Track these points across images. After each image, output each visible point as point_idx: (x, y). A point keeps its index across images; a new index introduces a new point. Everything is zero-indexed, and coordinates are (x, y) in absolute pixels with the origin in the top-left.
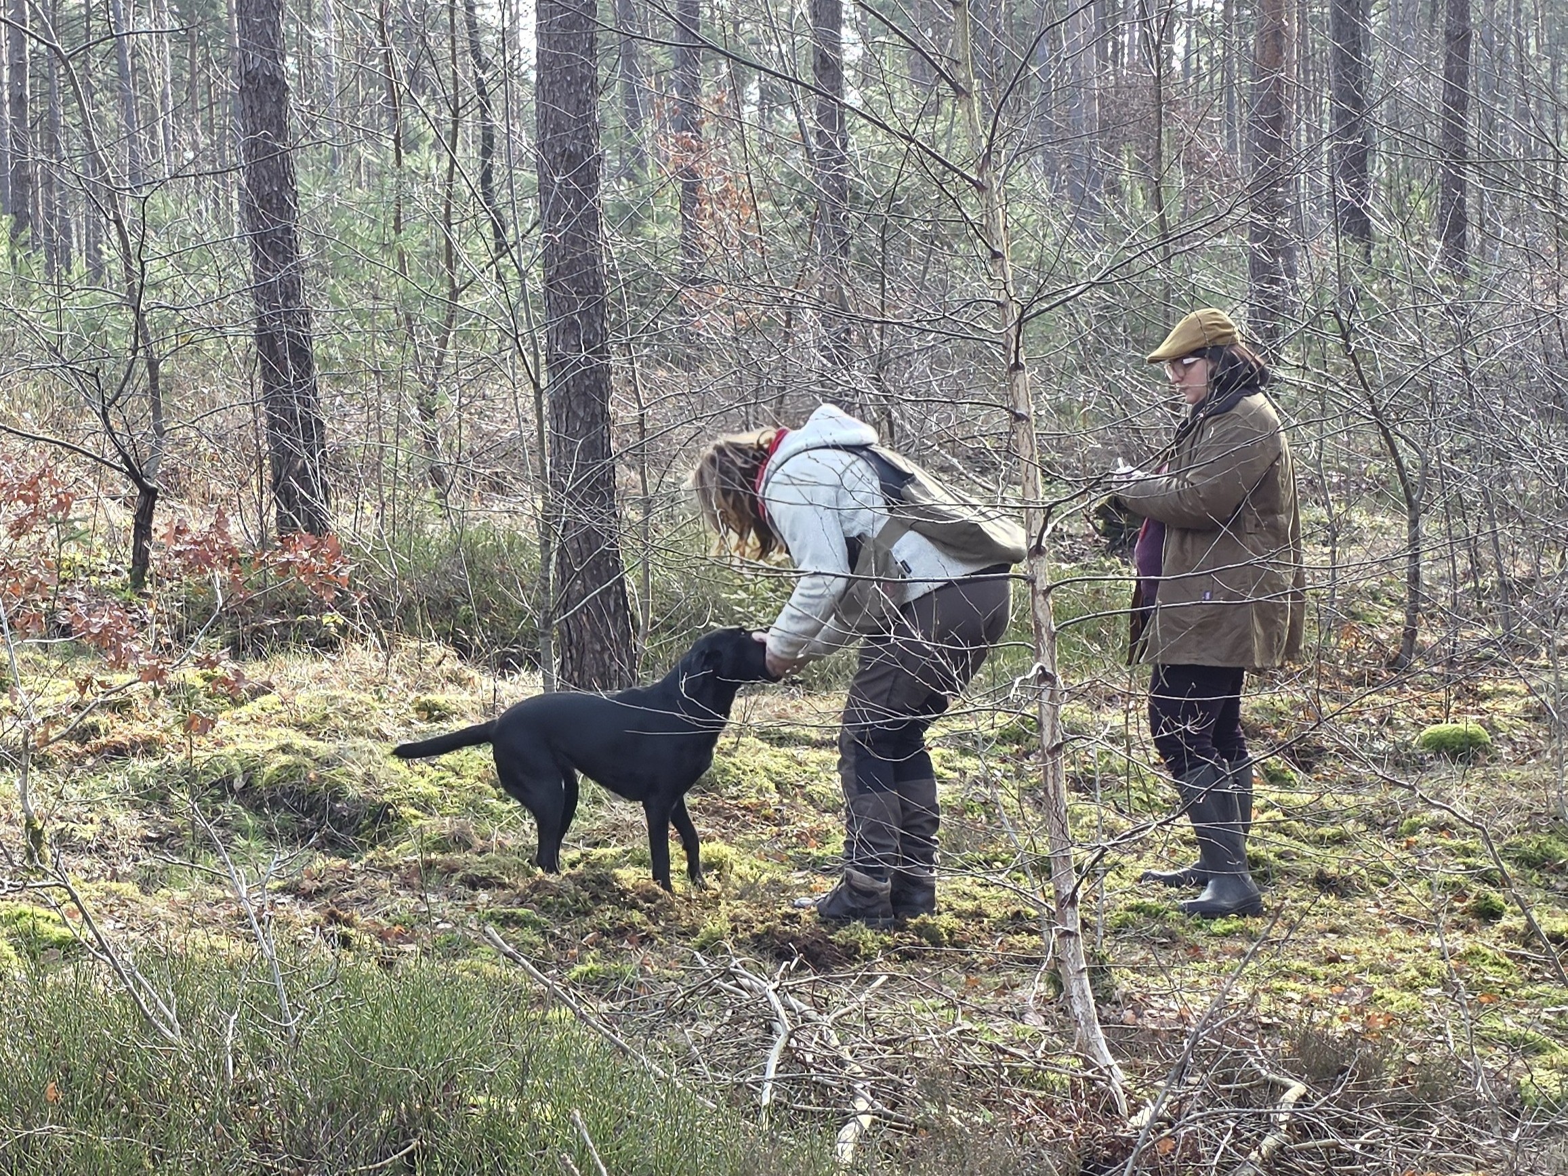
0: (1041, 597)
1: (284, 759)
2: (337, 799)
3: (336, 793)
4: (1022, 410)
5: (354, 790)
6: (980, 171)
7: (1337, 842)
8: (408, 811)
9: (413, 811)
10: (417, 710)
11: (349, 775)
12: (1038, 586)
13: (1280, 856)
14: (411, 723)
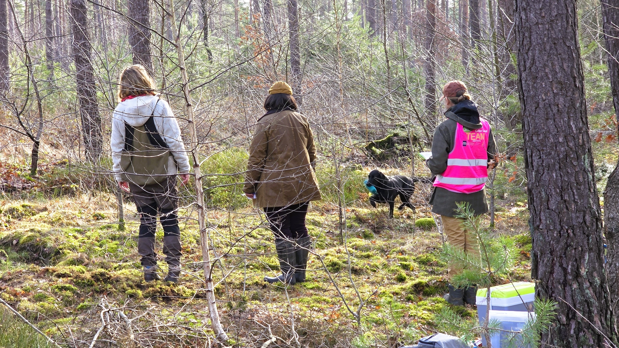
0: (197, 181)
1: (30, 234)
2: (45, 247)
3: (44, 245)
4: (191, 119)
5: (50, 244)
6: (176, 41)
7: (367, 257)
8: (66, 251)
9: (69, 251)
10: (93, 216)
11: (50, 239)
12: (197, 177)
13: (344, 262)
14: (90, 221)
